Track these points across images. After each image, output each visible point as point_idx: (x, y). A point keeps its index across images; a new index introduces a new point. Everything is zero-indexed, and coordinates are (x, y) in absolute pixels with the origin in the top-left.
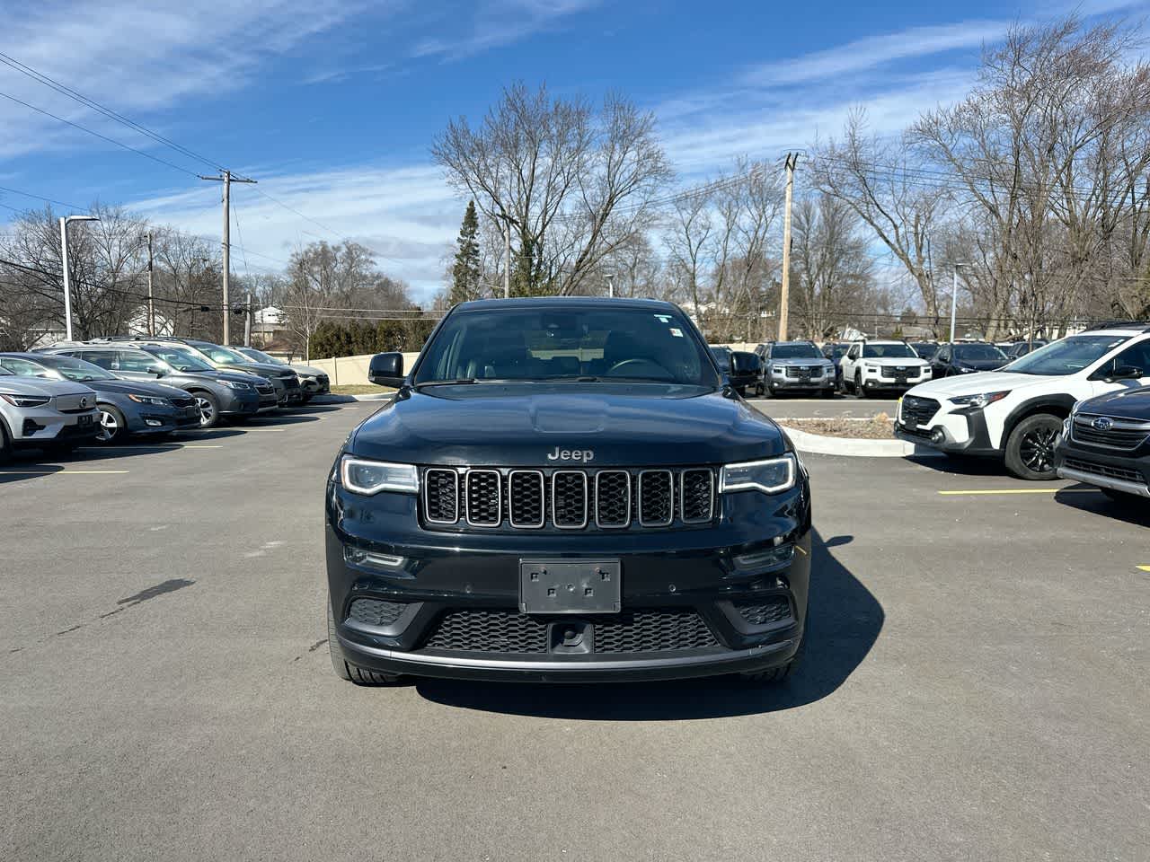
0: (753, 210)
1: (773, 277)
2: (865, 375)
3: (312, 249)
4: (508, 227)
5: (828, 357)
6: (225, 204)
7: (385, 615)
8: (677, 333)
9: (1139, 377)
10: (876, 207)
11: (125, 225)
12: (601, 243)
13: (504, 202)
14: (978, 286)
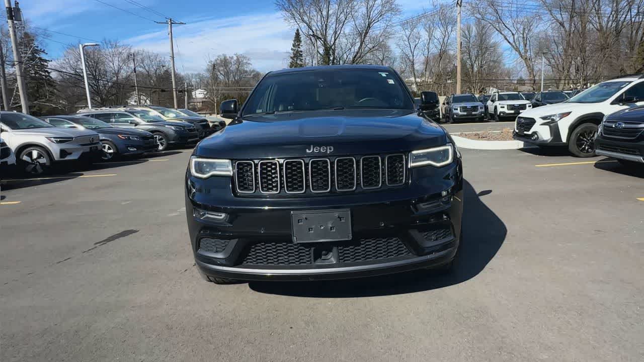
0: (441, 28)
1: (453, 63)
2: (500, 110)
3: (219, 59)
4: (316, 41)
5: (481, 101)
6: (170, 35)
7: (218, 246)
8: (391, 82)
9: (637, 102)
10: (503, 24)
11: (120, 50)
12: (365, 48)
13: (314, 29)
14: (554, 64)
